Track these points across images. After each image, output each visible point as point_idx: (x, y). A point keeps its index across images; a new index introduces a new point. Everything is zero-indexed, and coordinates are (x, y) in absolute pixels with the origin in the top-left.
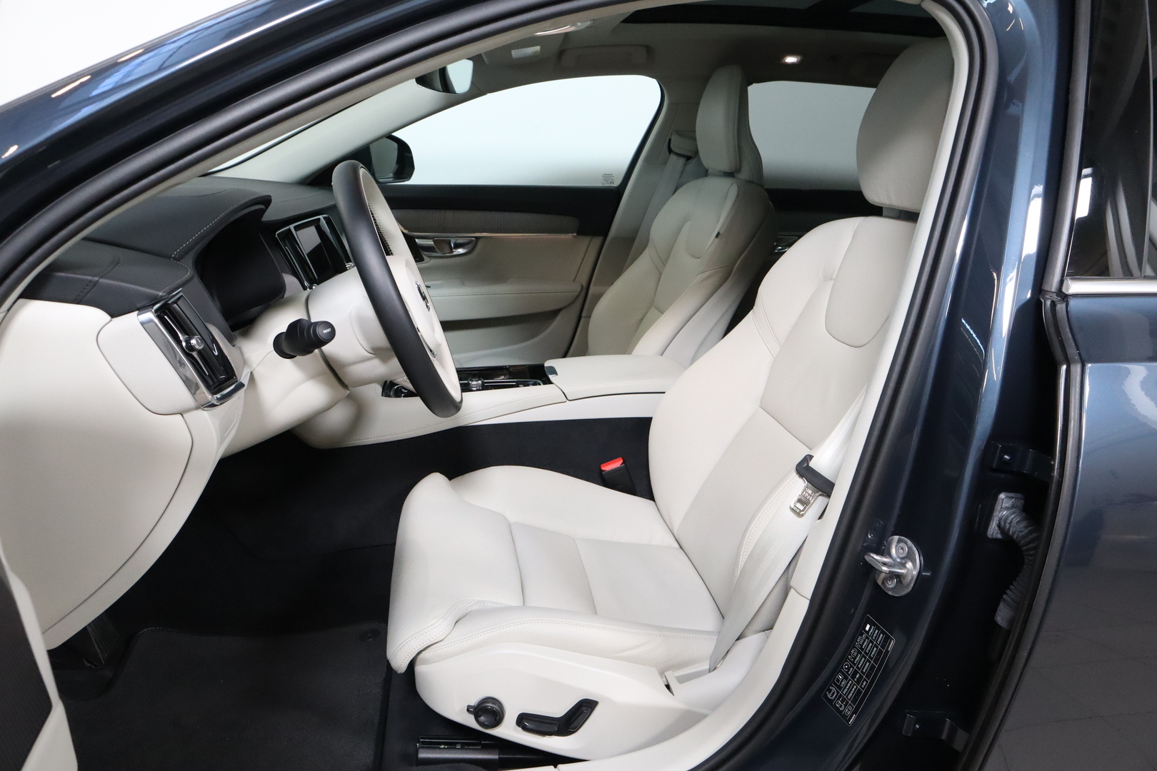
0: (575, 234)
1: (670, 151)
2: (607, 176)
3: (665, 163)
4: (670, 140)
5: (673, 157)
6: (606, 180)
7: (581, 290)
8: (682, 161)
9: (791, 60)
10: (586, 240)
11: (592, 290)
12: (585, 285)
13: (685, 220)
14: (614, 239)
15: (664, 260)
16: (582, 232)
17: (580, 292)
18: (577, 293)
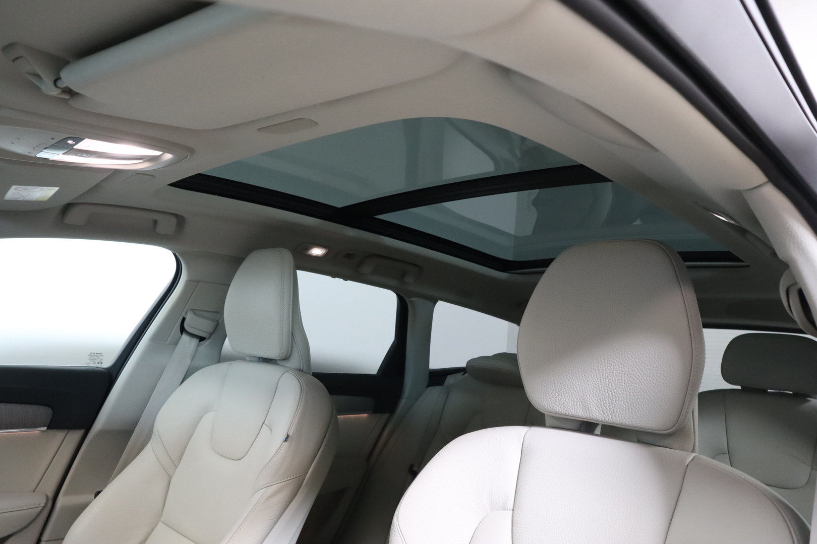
0: (45, 428)
1: (183, 330)
2: (95, 355)
3: (176, 344)
4: (184, 319)
5: (185, 337)
6: (92, 360)
7: (46, 504)
8: (195, 341)
9: (317, 252)
10: (59, 435)
11: (61, 500)
12: (51, 494)
13: (205, 411)
14: (102, 433)
15: (176, 458)
16: (53, 425)
17: (44, 508)
18: (40, 509)
